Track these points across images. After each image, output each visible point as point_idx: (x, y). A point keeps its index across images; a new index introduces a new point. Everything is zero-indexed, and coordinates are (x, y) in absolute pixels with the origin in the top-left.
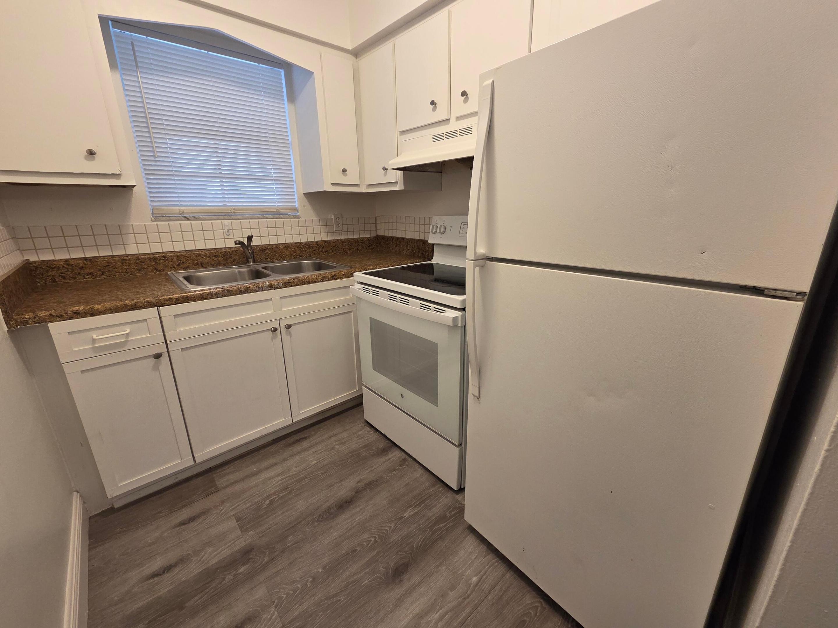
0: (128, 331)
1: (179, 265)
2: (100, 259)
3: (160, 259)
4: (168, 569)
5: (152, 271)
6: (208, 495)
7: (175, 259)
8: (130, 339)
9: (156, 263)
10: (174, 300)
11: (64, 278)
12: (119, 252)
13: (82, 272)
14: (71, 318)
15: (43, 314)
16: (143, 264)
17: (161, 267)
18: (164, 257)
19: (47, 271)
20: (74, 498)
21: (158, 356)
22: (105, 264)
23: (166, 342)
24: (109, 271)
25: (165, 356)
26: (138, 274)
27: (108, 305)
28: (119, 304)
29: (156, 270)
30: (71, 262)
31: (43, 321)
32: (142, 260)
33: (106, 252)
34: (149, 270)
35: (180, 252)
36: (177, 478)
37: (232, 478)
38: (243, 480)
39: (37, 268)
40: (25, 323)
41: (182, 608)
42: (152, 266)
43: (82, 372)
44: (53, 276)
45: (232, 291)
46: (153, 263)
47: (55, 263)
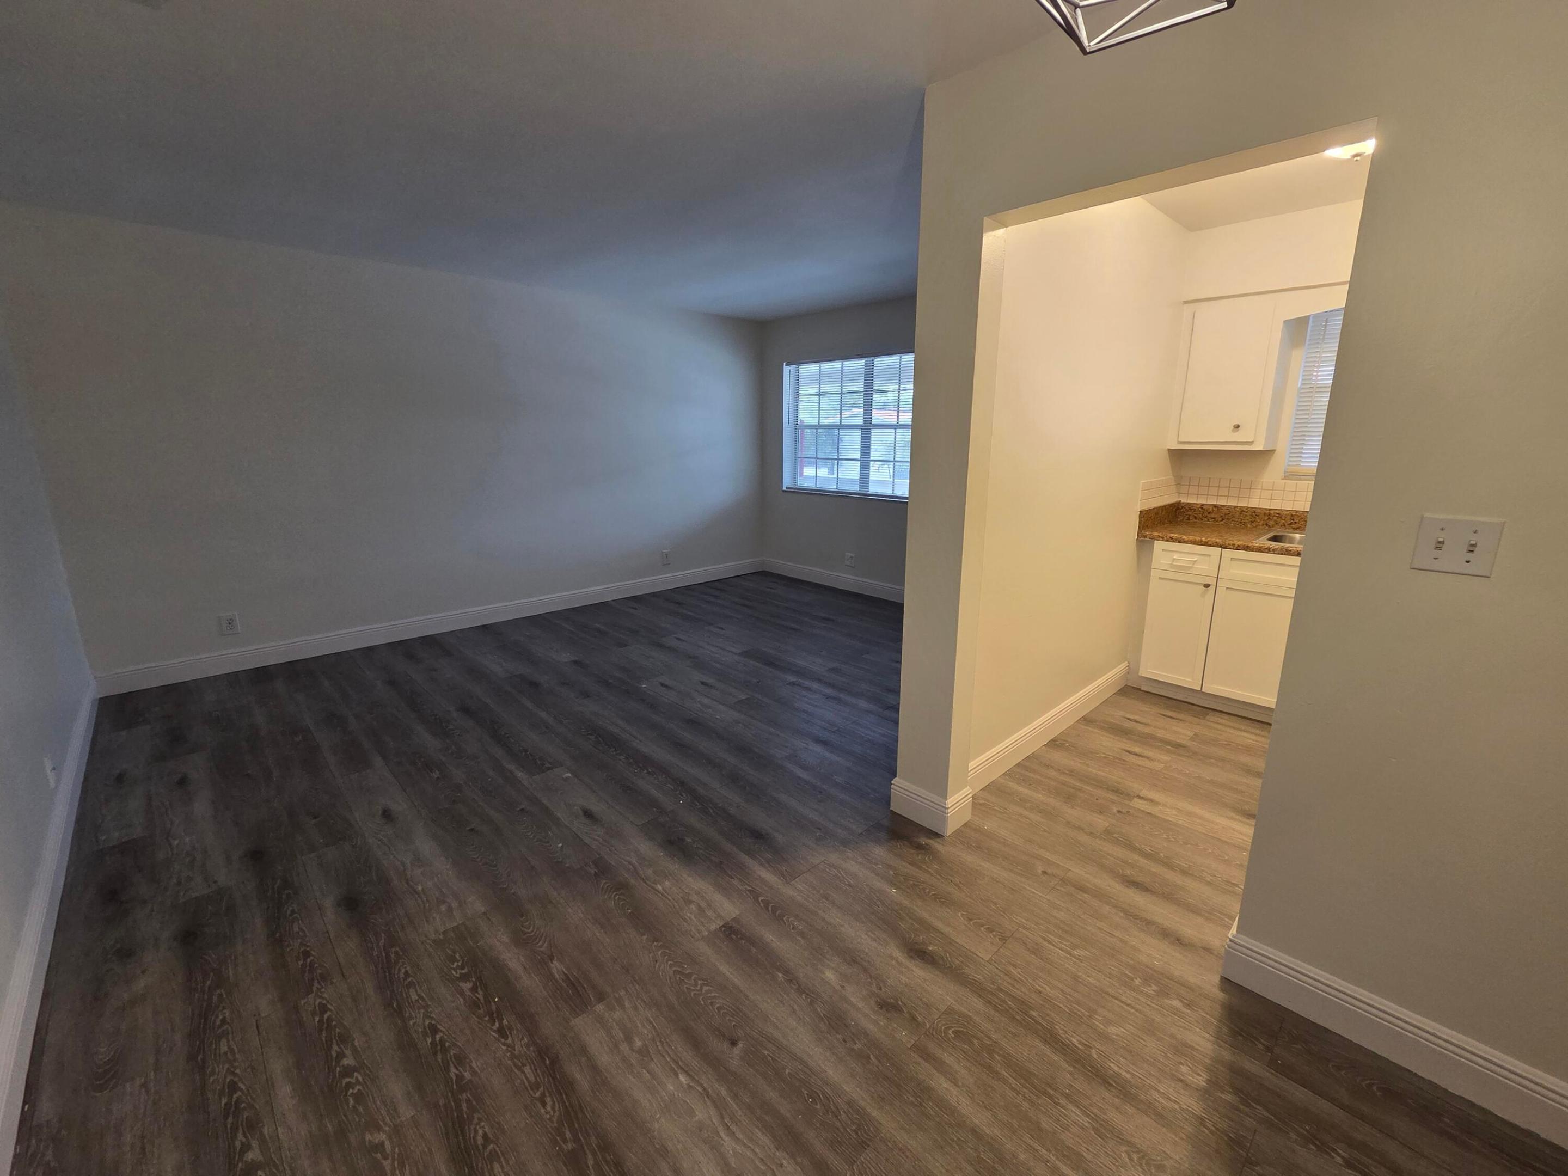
0: (1196, 559)
1: (1291, 524)
2: (1225, 508)
3: (1274, 516)
4: (1136, 722)
5: (1263, 525)
6: (1195, 717)
7: (1289, 517)
8: (1195, 566)
9: (1269, 518)
10: (1236, 546)
11: (1196, 518)
12: (1243, 504)
13: (1209, 516)
14: (1167, 541)
15: (1156, 534)
16: (1257, 517)
17: (1271, 523)
18: (1279, 514)
19: (1188, 511)
20: (1124, 664)
21: (1207, 586)
22: (1228, 513)
23: (1218, 577)
24: (1227, 519)
25: (1212, 589)
26: (1249, 526)
27: (1191, 538)
28: (1198, 538)
29: (1267, 525)
30: (1204, 507)
31: (1153, 538)
32: (1258, 514)
33: (1232, 503)
34: (1261, 524)
35: (1297, 512)
36: (1187, 698)
37: (1221, 721)
38: (1226, 726)
39: (1183, 507)
40: (1145, 537)
41: (1126, 734)
42: (1264, 520)
43: (1160, 578)
44: (1190, 515)
45: (1290, 551)
46: (1267, 518)
47: (1195, 505)
